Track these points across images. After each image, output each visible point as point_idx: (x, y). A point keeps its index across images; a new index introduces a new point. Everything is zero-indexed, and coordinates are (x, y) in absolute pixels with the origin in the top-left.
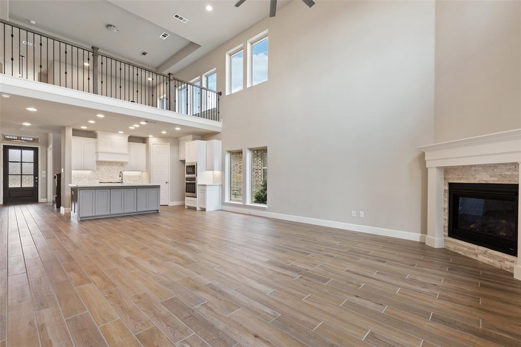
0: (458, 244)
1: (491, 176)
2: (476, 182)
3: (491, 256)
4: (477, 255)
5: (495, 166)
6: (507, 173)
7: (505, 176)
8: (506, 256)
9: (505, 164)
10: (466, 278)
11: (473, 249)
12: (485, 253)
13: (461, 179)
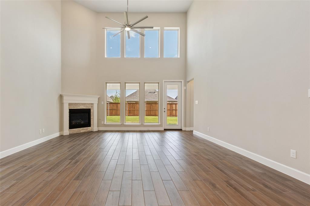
0: (74, 130)
1: (84, 107)
2: (80, 108)
3: (85, 129)
4: (80, 131)
5: (85, 104)
6: (88, 106)
7: (87, 107)
8: (88, 128)
9: (88, 103)
10: (85, 136)
11: (79, 130)
12: (83, 129)
13: (74, 107)
